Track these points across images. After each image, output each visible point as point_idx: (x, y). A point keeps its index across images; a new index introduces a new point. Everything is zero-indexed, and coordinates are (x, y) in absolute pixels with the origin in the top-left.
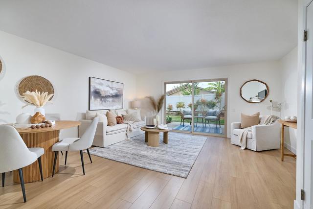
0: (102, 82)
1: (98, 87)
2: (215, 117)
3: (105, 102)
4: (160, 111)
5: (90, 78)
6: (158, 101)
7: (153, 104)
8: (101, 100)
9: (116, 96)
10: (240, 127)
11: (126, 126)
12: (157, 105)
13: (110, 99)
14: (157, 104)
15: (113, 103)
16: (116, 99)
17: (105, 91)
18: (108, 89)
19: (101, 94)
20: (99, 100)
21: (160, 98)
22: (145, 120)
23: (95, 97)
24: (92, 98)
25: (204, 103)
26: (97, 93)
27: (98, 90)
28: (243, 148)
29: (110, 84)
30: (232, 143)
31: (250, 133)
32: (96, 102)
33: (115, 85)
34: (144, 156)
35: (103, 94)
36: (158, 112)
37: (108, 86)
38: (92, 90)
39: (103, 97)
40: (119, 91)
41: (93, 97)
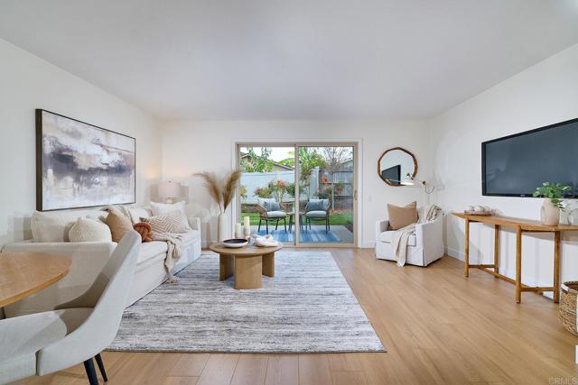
0: (80, 127)
1: (66, 141)
2: (324, 213)
3: (89, 184)
4: (229, 206)
5: (39, 113)
6: (226, 183)
7: (214, 190)
8: (77, 180)
9: (119, 170)
10: (389, 227)
11: (164, 246)
12: (223, 192)
13: (104, 179)
14: (222, 190)
15: (112, 188)
16: (119, 180)
17: (88, 156)
18: (97, 150)
19: (75, 165)
20: (70, 179)
21: (230, 176)
22: (199, 228)
23: (59, 173)
24: (50, 173)
25: (282, 186)
26: (65, 162)
27: (68, 150)
28: (401, 264)
29: (101, 136)
30: (378, 257)
31: (411, 236)
32: (62, 185)
33: (114, 141)
34: (248, 319)
35: (83, 164)
36: (225, 207)
37: (97, 143)
38: (48, 148)
39: (82, 172)
40: (125, 157)
41: (50, 171)
